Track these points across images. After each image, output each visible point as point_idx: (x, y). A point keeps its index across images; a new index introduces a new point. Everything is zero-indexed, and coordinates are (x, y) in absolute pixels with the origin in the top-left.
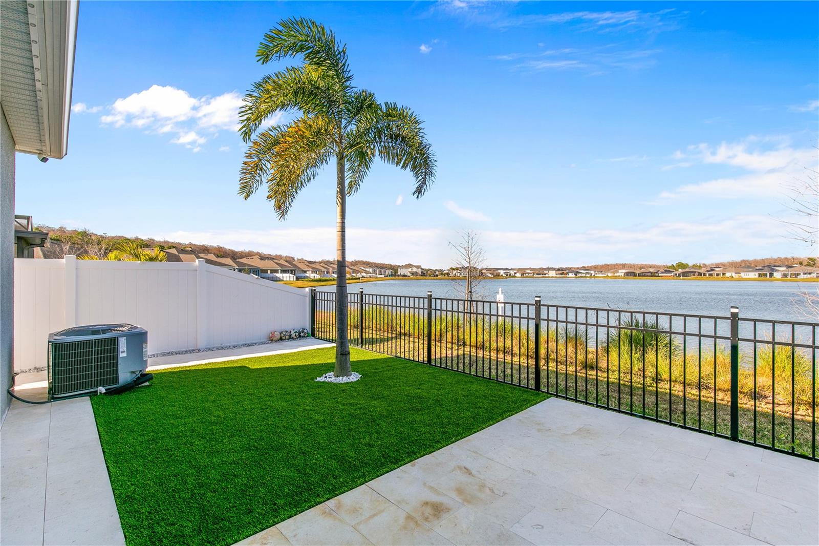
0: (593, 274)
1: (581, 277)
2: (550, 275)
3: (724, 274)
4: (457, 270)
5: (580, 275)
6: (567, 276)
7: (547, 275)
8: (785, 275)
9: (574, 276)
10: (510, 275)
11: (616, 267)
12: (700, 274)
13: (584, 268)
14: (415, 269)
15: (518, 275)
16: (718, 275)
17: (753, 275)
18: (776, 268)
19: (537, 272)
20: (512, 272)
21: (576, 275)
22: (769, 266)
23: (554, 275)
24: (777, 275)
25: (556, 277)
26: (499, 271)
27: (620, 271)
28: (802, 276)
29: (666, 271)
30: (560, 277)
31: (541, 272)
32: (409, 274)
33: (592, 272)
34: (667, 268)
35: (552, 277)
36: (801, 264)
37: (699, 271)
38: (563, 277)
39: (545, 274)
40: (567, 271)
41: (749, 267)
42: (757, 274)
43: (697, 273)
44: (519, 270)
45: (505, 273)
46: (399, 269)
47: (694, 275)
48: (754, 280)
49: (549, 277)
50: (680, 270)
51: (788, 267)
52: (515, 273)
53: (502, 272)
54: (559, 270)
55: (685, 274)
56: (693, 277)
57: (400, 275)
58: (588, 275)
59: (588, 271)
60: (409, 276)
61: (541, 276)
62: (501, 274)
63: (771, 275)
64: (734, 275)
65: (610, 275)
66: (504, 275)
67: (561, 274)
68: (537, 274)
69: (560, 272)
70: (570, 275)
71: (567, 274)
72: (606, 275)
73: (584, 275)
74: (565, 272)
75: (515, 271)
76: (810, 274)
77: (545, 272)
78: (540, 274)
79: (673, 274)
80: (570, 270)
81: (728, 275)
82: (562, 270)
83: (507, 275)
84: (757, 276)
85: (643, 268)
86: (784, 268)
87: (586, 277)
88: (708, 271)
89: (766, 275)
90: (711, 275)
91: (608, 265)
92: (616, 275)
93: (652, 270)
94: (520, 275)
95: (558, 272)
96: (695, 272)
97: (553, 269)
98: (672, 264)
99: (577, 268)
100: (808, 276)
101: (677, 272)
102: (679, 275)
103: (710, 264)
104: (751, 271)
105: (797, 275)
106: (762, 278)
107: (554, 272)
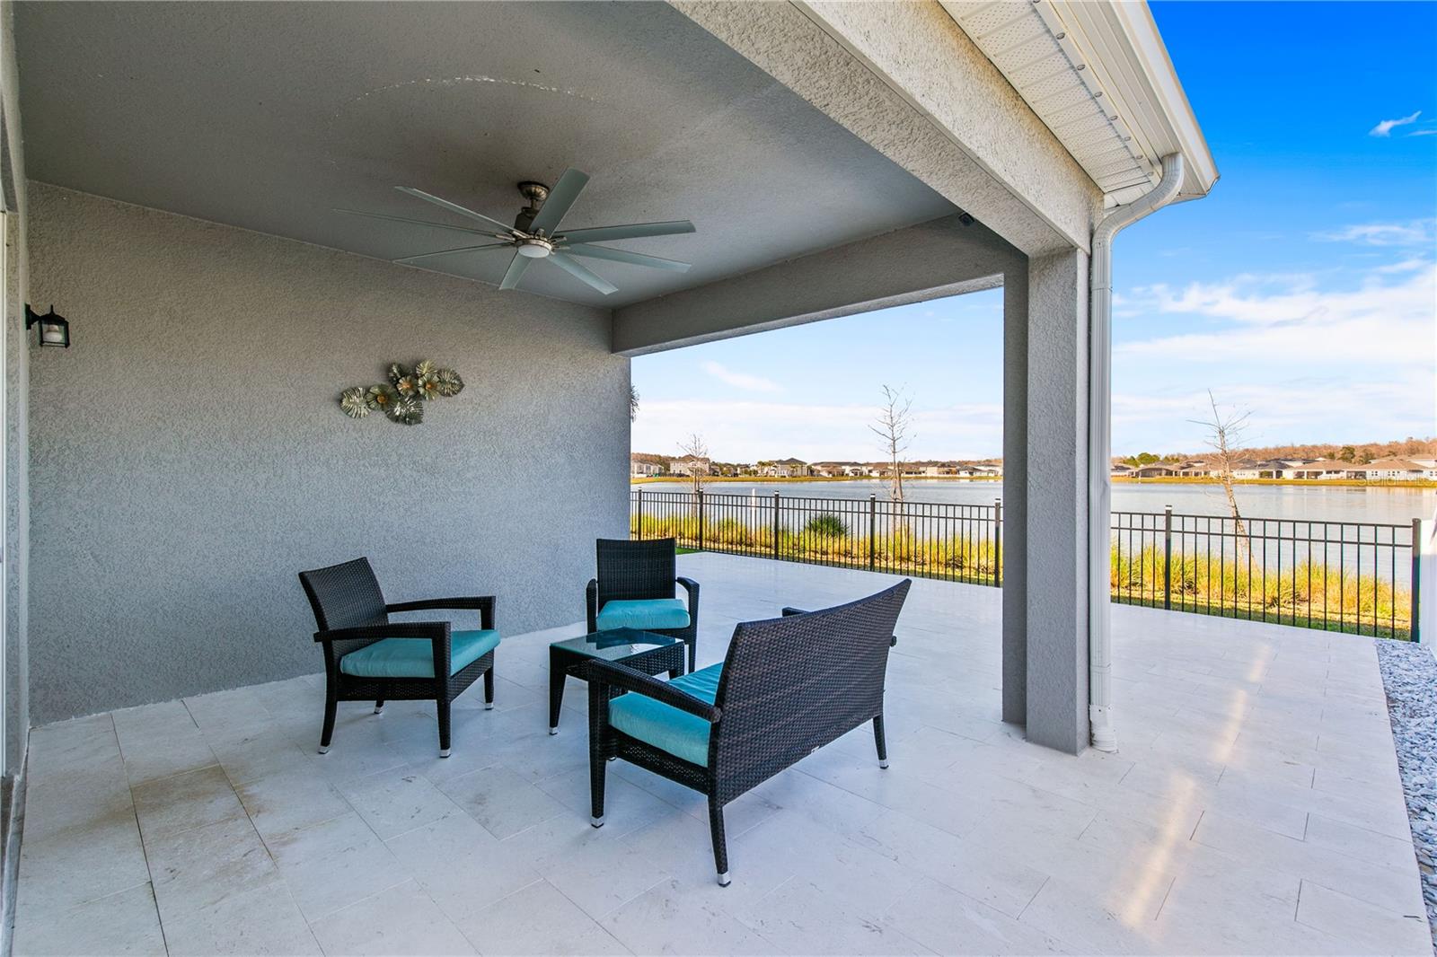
1: (980, 478)
2: (929, 475)
3: (1206, 473)
4: (770, 465)
5: (978, 474)
6: (957, 476)
7: (923, 475)
8: (1300, 475)
9: (968, 475)
10: (861, 474)
12: (1169, 473)
13: (985, 463)
14: (699, 465)
15: (875, 474)
16: (1196, 474)
17: (1253, 474)
18: (1287, 463)
19: (907, 469)
20: (865, 470)
21: (971, 473)
22: (1277, 460)
23: (936, 475)
24: (1288, 474)
25: (938, 478)
26: (843, 467)
28: (1324, 477)
29: (1117, 468)
30: (945, 478)
31: (915, 470)
32: (688, 473)
33: (997, 469)
34: (1120, 462)
35: (932, 478)
36: (1331, 456)
37: (1168, 467)
38: (950, 478)
39: (920, 473)
40: (958, 467)
41: (1246, 461)
42: (1257, 473)
43: (1164, 472)
44: (878, 465)
45: (852, 471)
46: (672, 465)
47: (1160, 475)
48: (1251, 482)
49: (926, 478)
50: (1142, 466)
51: (1307, 461)
52: (870, 471)
53: (847, 469)
54: (943, 465)
55: (1145, 473)
56: (1158, 477)
57: (673, 475)
58: (991, 475)
59: (991, 468)
60: (688, 476)
61: (914, 475)
62: (847, 472)
63: (1279, 474)
66: (851, 474)
67: (948, 473)
68: (907, 473)
69: (946, 469)
70: (962, 474)
71: (957, 472)
73: (985, 474)
74: (954, 469)
75: (870, 468)
76: (1336, 472)
77: (921, 469)
78: (912, 473)
79: (1127, 473)
80: (963, 465)
81: (1213, 474)
82: (949, 466)
83: (856, 474)
84: (1257, 476)
86: (1300, 464)
87: (987, 478)
88: (1183, 468)
89: (1270, 474)
90: (1186, 474)
94: (878, 475)
95: (942, 469)
96: (1161, 469)
97: (934, 464)
98: (1129, 457)
99: (974, 462)
100: (1333, 476)
101: (1135, 470)
102: (1137, 474)
103: (1185, 457)
104: (1247, 468)
105: (1317, 474)
106: (1266, 479)
107: (936, 468)
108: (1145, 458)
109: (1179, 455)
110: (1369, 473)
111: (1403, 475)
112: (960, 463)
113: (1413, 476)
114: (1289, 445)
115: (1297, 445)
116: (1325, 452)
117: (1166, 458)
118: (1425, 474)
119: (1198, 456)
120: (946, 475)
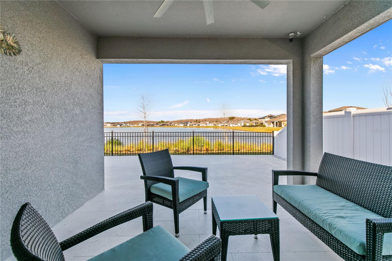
0: (129, 125)
1: (123, 127)
2: (108, 126)
3: (174, 125)
5: (122, 126)
6: (116, 126)
8: (190, 125)
9: (120, 126)
11: (139, 122)
12: (167, 125)
13: (125, 123)
16: (173, 125)
17: (182, 125)
18: (188, 123)
22: (186, 122)
23: (110, 126)
24: (188, 125)
25: (111, 127)
27: (140, 124)
28: (194, 125)
29: (157, 124)
33: (128, 124)
34: (158, 123)
35: (109, 127)
36: (194, 121)
37: (167, 124)
38: (114, 127)
40: (117, 124)
41: (181, 122)
42: (183, 125)
43: (166, 125)
48: (182, 127)
49: (107, 127)
50: (162, 123)
51: (191, 122)
54: (112, 123)
55: (163, 125)
56: (165, 126)
58: (126, 126)
59: (126, 124)
63: (187, 125)
64: (177, 125)
65: (136, 125)
67: (113, 125)
69: (113, 124)
70: (118, 126)
71: (116, 125)
72: (134, 126)
73: (125, 126)
76: (196, 125)
79: (159, 125)
80: (118, 123)
81: (176, 125)
82: (114, 124)
85: (149, 122)
87: (125, 127)
88: (170, 124)
90: (171, 125)
91: (135, 121)
92: (138, 125)
93: (152, 123)
95: (112, 124)
96: (166, 124)
97: (109, 123)
98: (159, 121)
99: (120, 123)
100: (195, 125)
101: (160, 124)
102: (161, 125)
103: (170, 121)
104: (182, 124)
105: (193, 125)
106: (185, 126)
107: (110, 124)
108: (162, 122)
109: (168, 121)
110: (200, 125)
111: (205, 125)
112: (116, 123)
113: (206, 125)
114: (187, 119)
115: (189, 119)
116: (193, 121)
117: (166, 122)
118: (208, 125)
119: (172, 121)
120: (113, 126)
